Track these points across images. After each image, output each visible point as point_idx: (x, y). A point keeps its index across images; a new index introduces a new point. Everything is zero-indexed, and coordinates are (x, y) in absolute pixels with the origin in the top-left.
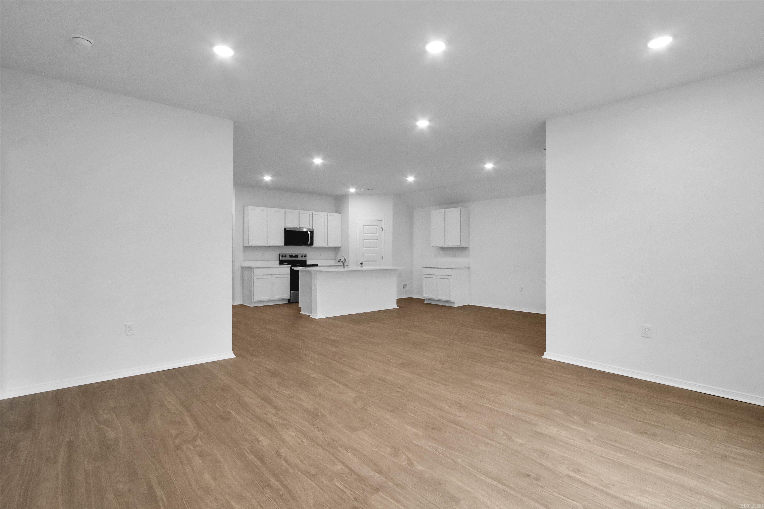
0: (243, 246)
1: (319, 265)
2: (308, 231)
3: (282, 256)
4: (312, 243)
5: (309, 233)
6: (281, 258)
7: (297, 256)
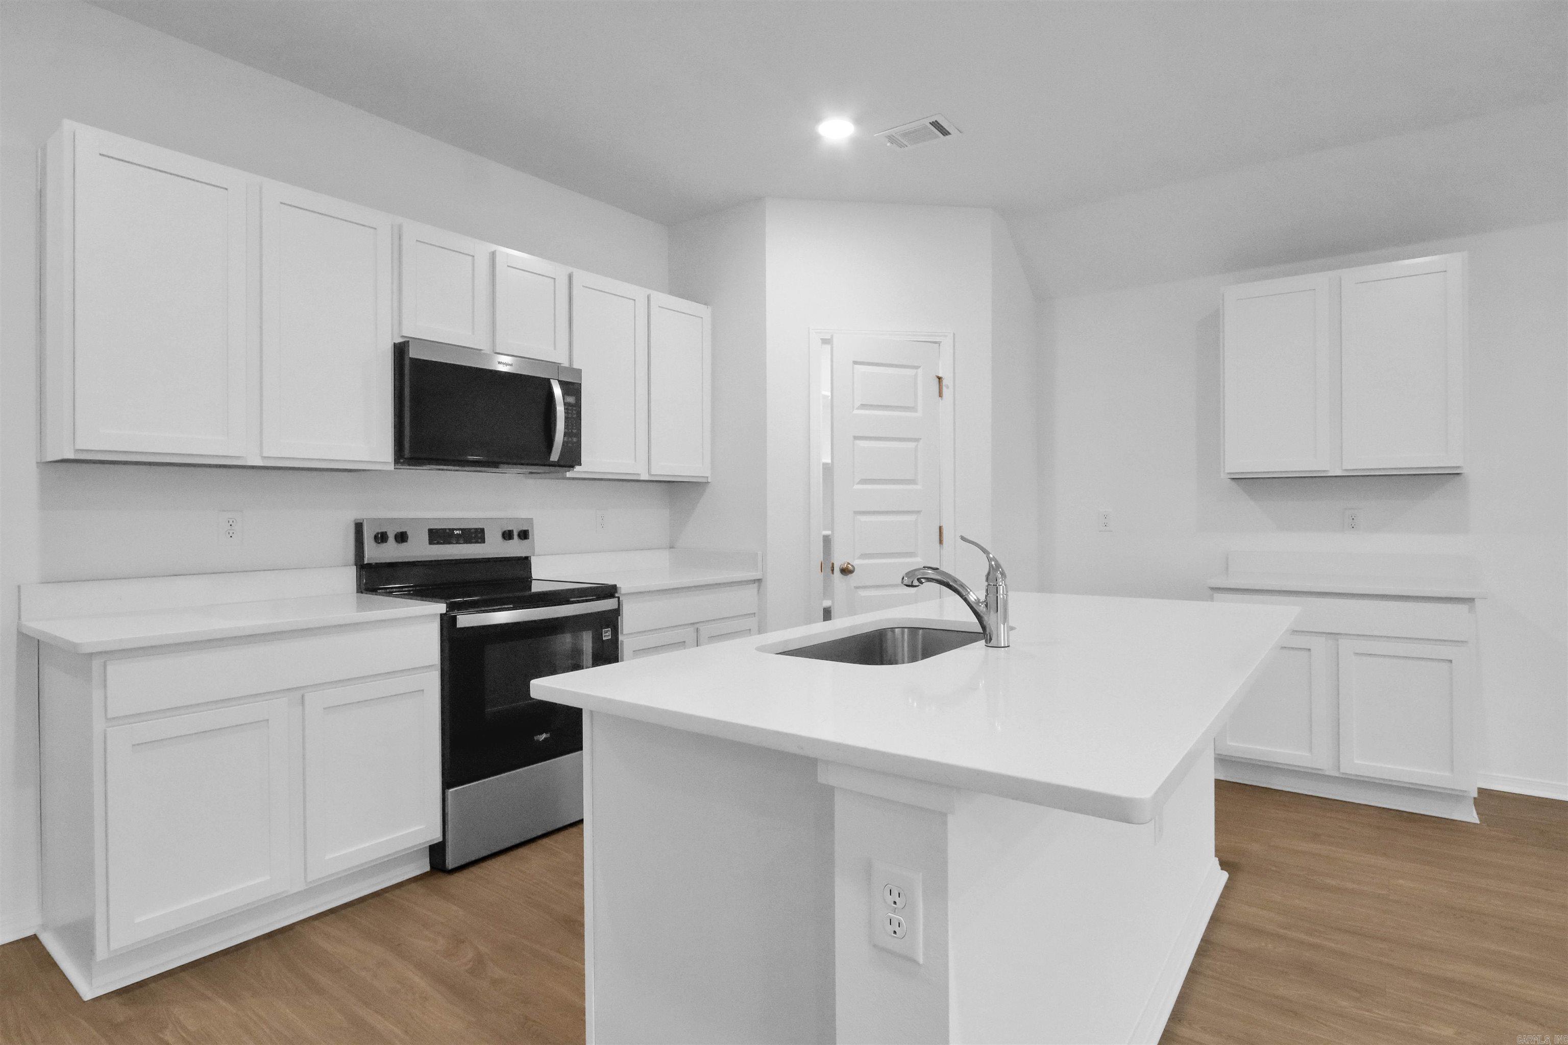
0: (37, 463)
1: (623, 591)
2: (549, 380)
3: (381, 538)
4: (572, 457)
5: (557, 391)
6: (374, 553)
7: (475, 535)
